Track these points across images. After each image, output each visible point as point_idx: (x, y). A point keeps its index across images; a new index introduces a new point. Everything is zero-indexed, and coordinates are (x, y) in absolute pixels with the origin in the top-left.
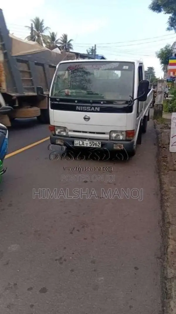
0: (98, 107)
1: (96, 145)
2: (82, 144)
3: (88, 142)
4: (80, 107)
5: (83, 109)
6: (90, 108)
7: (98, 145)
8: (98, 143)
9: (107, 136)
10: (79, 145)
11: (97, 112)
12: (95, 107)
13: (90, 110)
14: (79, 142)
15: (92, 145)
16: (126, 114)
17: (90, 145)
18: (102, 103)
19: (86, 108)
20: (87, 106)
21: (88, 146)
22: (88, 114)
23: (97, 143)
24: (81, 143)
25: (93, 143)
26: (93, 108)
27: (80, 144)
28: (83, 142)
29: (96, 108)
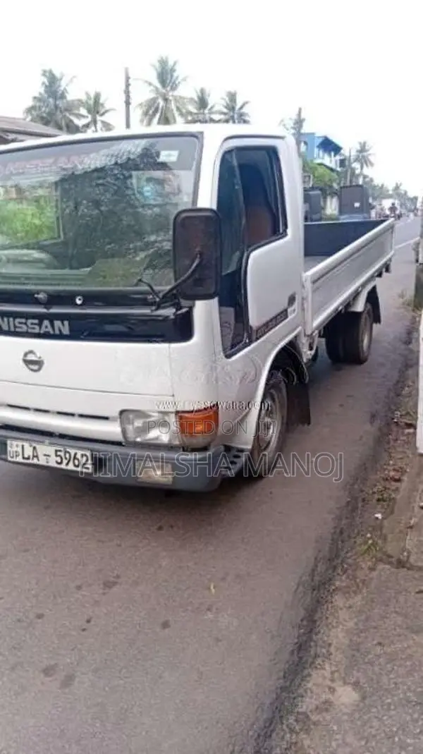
0: (62, 317)
1: (76, 462)
2: (31, 454)
3: (51, 450)
4: (5, 319)
5: (15, 327)
6: (36, 321)
7: (79, 461)
8: (82, 456)
9: (112, 430)
10: (24, 458)
11: (61, 337)
12: (52, 318)
13: (37, 330)
14: (23, 446)
15: (65, 462)
16: (165, 345)
17: (57, 463)
18: (79, 302)
19: (26, 324)
20: (27, 316)
21: (52, 462)
22: (42, 347)
23: (79, 456)
24: (29, 451)
25: (67, 456)
26: (46, 323)
27: (26, 456)
28: (34, 448)
29: (57, 323)
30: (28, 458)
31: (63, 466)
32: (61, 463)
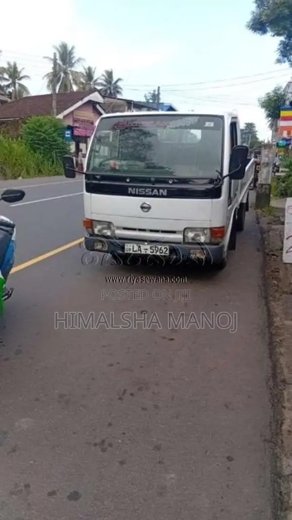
0: (163, 189)
1: (161, 251)
2: (137, 249)
3: (148, 247)
4: (134, 189)
5: (139, 192)
6: (150, 190)
7: (163, 251)
8: (165, 248)
9: (179, 237)
10: (133, 251)
11: (162, 196)
12: (158, 189)
13: (150, 193)
14: (133, 246)
15: (155, 251)
16: (210, 200)
17: (151, 252)
18: (170, 182)
19: (145, 191)
20: (146, 188)
21: (149, 252)
22: (148, 201)
23: (163, 248)
24: (136, 248)
25: (157, 249)
26: (156, 190)
27: (135, 250)
28: (140, 247)
29: (161, 191)
30: (136, 251)
31: (154, 254)
32: (153, 252)
